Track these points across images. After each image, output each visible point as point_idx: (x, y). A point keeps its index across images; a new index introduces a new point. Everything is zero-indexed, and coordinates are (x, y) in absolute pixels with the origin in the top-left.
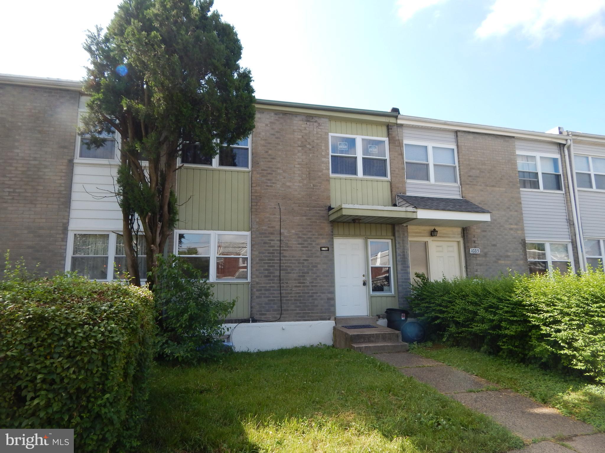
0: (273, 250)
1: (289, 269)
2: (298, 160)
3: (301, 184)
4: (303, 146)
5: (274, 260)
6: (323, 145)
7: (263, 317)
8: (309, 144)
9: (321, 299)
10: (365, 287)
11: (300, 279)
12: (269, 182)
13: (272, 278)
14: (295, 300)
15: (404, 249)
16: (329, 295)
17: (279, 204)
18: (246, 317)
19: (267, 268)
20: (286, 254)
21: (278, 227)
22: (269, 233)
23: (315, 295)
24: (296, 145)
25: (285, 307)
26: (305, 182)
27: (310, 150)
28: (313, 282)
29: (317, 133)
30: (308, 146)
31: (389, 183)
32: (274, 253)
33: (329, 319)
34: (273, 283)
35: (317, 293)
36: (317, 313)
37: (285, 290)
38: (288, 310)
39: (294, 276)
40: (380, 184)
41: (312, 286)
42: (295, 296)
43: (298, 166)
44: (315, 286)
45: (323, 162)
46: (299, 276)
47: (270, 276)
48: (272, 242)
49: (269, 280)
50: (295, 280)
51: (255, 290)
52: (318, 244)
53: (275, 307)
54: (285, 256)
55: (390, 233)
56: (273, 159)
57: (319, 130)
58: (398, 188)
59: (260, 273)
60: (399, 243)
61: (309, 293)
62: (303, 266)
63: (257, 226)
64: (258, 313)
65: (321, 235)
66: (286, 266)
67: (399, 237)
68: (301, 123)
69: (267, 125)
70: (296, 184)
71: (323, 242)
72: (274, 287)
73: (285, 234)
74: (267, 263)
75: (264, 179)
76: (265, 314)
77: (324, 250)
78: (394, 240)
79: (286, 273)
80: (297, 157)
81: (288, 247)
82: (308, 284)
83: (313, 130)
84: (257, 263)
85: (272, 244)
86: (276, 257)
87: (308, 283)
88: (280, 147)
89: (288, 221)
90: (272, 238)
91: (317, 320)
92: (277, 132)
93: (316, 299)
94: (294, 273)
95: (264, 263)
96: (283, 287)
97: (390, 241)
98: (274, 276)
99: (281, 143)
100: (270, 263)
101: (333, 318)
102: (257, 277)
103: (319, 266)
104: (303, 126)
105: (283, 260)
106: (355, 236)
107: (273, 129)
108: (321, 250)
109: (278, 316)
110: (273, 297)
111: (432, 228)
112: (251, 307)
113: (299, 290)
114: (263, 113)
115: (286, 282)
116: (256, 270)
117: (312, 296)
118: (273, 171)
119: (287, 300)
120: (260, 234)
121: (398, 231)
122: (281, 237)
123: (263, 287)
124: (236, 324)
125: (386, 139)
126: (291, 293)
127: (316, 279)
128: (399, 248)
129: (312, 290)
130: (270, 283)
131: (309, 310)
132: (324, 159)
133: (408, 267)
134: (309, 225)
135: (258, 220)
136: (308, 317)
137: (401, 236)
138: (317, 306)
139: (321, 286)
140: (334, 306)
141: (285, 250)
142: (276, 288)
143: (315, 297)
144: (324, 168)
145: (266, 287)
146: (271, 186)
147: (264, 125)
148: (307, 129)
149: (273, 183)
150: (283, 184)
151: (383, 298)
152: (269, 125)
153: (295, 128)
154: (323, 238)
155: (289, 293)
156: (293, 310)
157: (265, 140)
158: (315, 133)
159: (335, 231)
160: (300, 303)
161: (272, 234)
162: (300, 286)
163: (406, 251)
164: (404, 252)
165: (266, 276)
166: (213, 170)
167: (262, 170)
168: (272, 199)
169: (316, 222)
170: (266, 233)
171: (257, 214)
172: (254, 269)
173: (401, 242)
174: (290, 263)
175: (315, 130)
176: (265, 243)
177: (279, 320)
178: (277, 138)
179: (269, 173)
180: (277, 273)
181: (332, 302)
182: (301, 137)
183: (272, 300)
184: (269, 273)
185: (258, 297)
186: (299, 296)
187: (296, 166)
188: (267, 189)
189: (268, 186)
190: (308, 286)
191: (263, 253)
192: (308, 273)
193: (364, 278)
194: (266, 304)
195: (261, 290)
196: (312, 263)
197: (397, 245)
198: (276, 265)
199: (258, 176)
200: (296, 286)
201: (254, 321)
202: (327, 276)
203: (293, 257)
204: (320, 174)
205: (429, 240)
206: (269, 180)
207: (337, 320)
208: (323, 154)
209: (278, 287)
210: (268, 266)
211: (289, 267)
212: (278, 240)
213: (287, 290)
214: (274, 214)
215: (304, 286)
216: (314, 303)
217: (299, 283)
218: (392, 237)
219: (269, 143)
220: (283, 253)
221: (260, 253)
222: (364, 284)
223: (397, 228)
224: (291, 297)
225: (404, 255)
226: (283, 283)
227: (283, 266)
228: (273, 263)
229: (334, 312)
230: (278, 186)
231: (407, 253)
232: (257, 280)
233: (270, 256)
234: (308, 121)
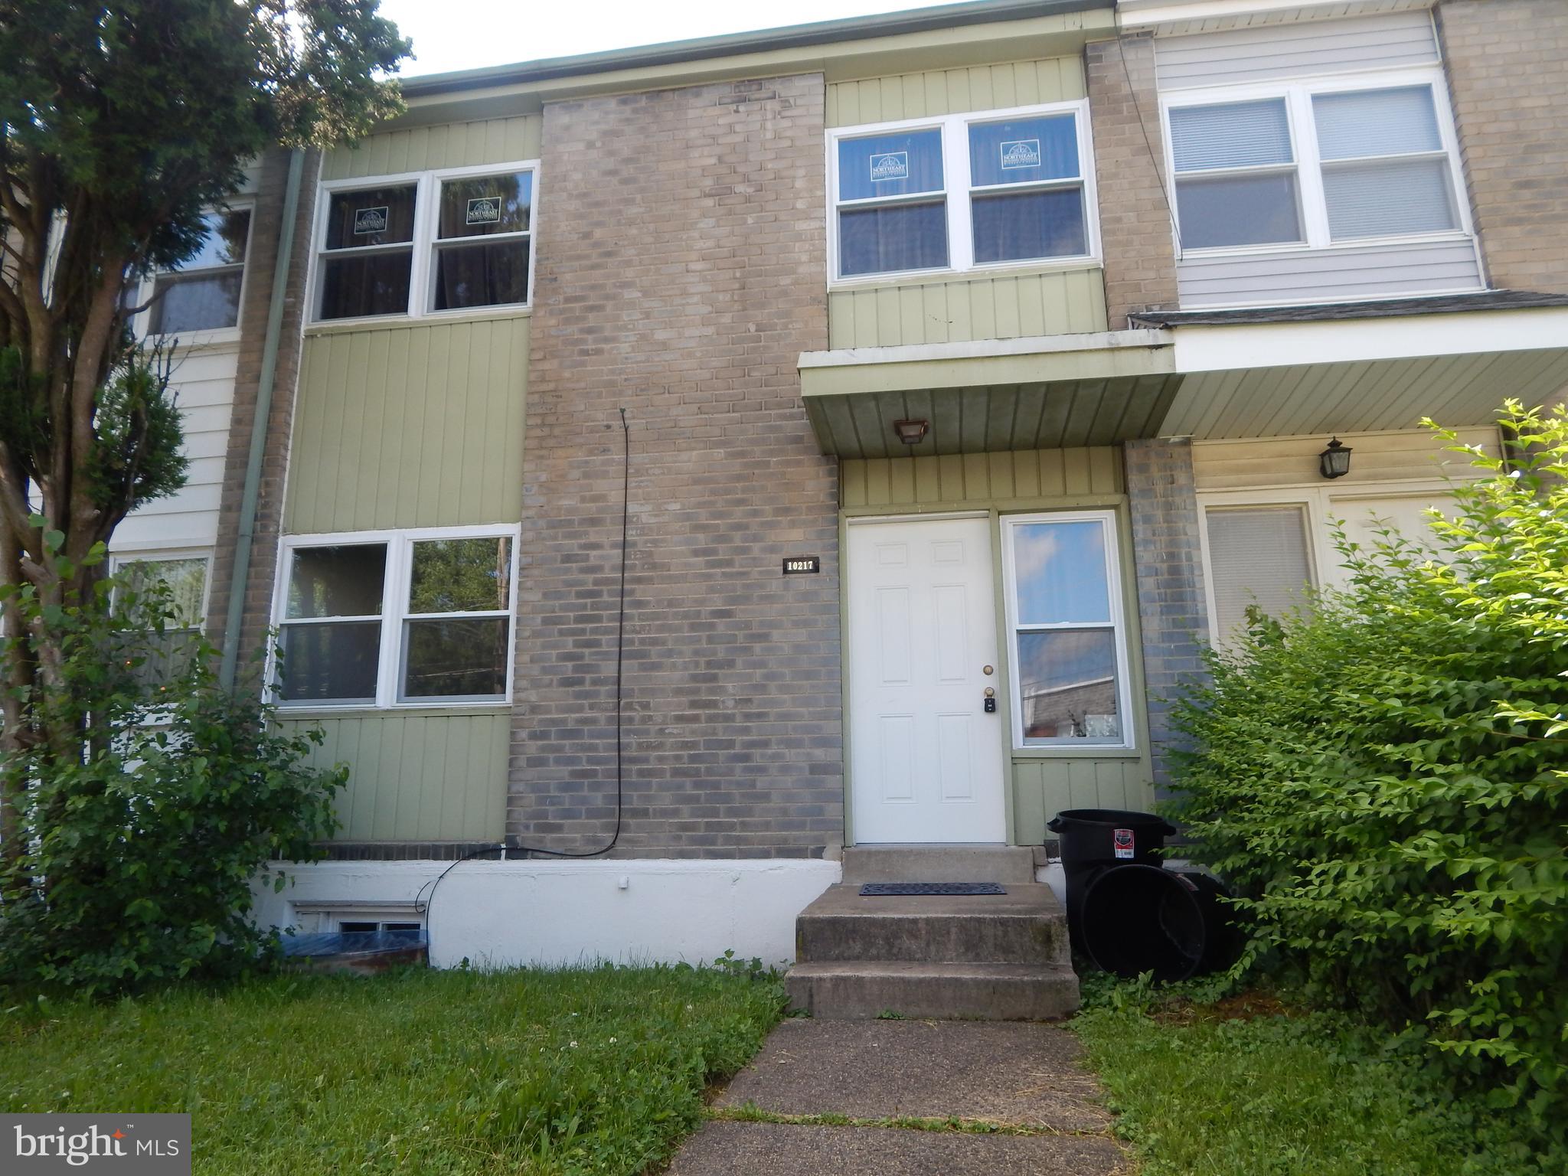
0: (596, 582)
1: (654, 650)
2: (700, 244)
3: (710, 331)
4: (722, 192)
5: (597, 619)
6: (801, 172)
7: (549, 840)
8: (746, 179)
9: (785, 770)
10: (993, 721)
11: (697, 691)
12: (590, 337)
13: (587, 687)
14: (676, 772)
15: (1173, 542)
16: (820, 754)
17: (623, 411)
18: (494, 834)
19: (570, 648)
20: (641, 592)
21: (615, 497)
22: (583, 522)
23: (756, 752)
24: (696, 193)
25: (634, 799)
26: (726, 319)
27: (748, 200)
28: (749, 700)
29: (777, 136)
30: (740, 188)
31: (1096, 277)
32: (598, 594)
33: (818, 854)
34: (592, 707)
35: (765, 744)
36: (767, 826)
37: (636, 732)
38: (645, 813)
39: (673, 676)
40: (1054, 286)
41: (748, 717)
42: (678, 758)
43: (699, 266)
44: (760, 716)
45: (798, 237)
46: (695, 678)
47: (580, 682)
48: (593, 553)
49: (578, 695)
50: (679, 692)
51: (523, 734)
52: (772, 549)
53: (598, 799)
54: (639, 604)
55: (1106, 483)
56: (609, 254)
57: (786, 123)
59: (545, 671)
60: (1147, 520)
61: (730, 744)
62: (710, 640)
63: (542, 500)
64: (532, 823)
65: (786, 511)
66: (642, 641)
67: (1147, 493)
68: (717, 110)
69: (590, 145)
70: (688, 333)
71: (795, 537)
72: (593, 721)
73: (644, 518)
74: (573, 633)
75: (573, 330)
76: (558, 828)
77: (797, 572)
78: (1124, 509)
79: (644, 668)
80: (696, 234)
81: (654, 567)
82: (729, 706)
83: (763, 127)
84: (536, 634)
85: (592, 562)
86: (608, 606)
87: (731, 703)
88: (633, 210)
89: (657, 471)
90: (593, 539)
91: (765, 855)
92: (627, 161)
93: (761, 770)
94: (674, 666)
95: (561, 633)
96: (631, 720)
97: (1108, 517)
98: (595, 682)
99: (639, 197)
100: (583, 631)
101: (833, 848)
102: (536, 684)
103: (776, 635)
104: (721, 121)
105: (631, 618)
106: (940, 507)
107: (611, 153)
108: (785, 571)
109: (608, 837)
110: (590, 760)
111: (1322, 442)
112: (510, 801)
113: (693, 732)
114: (580, 106)
115: (641, 704)
116: (532, 661)
117: (746, 758)
118: (607, 297)
119: (641, 773)
120: (552, 525)
121: (1143, 469)
122: (629, 532)
123: (553, 722)
124: (449, 864)
125: (1079, 108)
126: (660, 746)
127: (761, 688)
128: (1146, 542)
129: (746, 730)
130: (580, 709)
131: (732, 812)
132: (802, 226)
133: (1200, 622)
134: (739, 478)
135: (543, 477)
136: (728, 840)
137: (1159, 488)
138: (765, 797)
139: (785, 716)
140: (842, 797)
141: (639, 580)
142: (602, 726)
143: (758, 761)
144: (804, 258)
145: (564, 721)
146: (598, 352)
147: (581, 146)
148: (738, 128)
149: (606, 340)
150: (643, 337)
151: (1075, 765)
152: (598, 144)
153: (693, 133)
154: (793, 524)
155: (650, 747)
156: (664, 813)
157: (585, 195)
158: (769, 135)
159: (854, 494)
160: (697, 785)
161: (594, 522)
162: (695, 719)
163: (1183, 551)
164: (1172, 556)
165: (567, 682)
166: (411, 327)
167: (567, 300)
168: (600, 395)
169: (767, 464)
170: (570, 523)
171: (542, 457)
172: (526, 658)
173: (1159, 514)
174: (662, 629)
175: (769, 125)
176: (568, 559)
177: (608, 852)
178: (625, 182)
179: (592, 309)
180: (609, 669)
181: (832, 781)
182: (713, 161)
183: (584, 774)
184: (576, 669)
185: (536, 762)
186: (693, 759)
187: (693, 266)
188: (583, 364)
189: (585, 353)
190: (728, 718)
191: (558, 595)
192: (731, 664)
193: (990, 682)
194: (566, 787)
195: (544, 735)
196: (747, 625)
197: (1140, 528)
198: (604, 638)
199: (553, 322)
200: (680, 719)
201: (516, 852)
202: (808, 675)
203: (671, 604)
204: (785, 281)
205: (1317, 497)
206: (590, 331)
207: (854, 857)
208: (800, 205)
209: (609, 720)
210: (577, 644)
211: (654, 642)
212: (614, 546)
213: (647, 732)
214: (605, 451)
215: (711, 719)
216: (753, 785)
217: (694, 704)
218: (1116, 499)
219: (597, 204)
220: (632, 592)
221: (546, 595)
222: (990, 706)
223: (1133, 456)
224: (661, 759)
225: (1175, 570)
226: (630, 707)
227: (632, 642)
228: (594, 631)
229: (842, 827)
230: (625, 348)
231: (1189, 558)
232: (533, 696)
233: (584, 607)
234: (743, 100)
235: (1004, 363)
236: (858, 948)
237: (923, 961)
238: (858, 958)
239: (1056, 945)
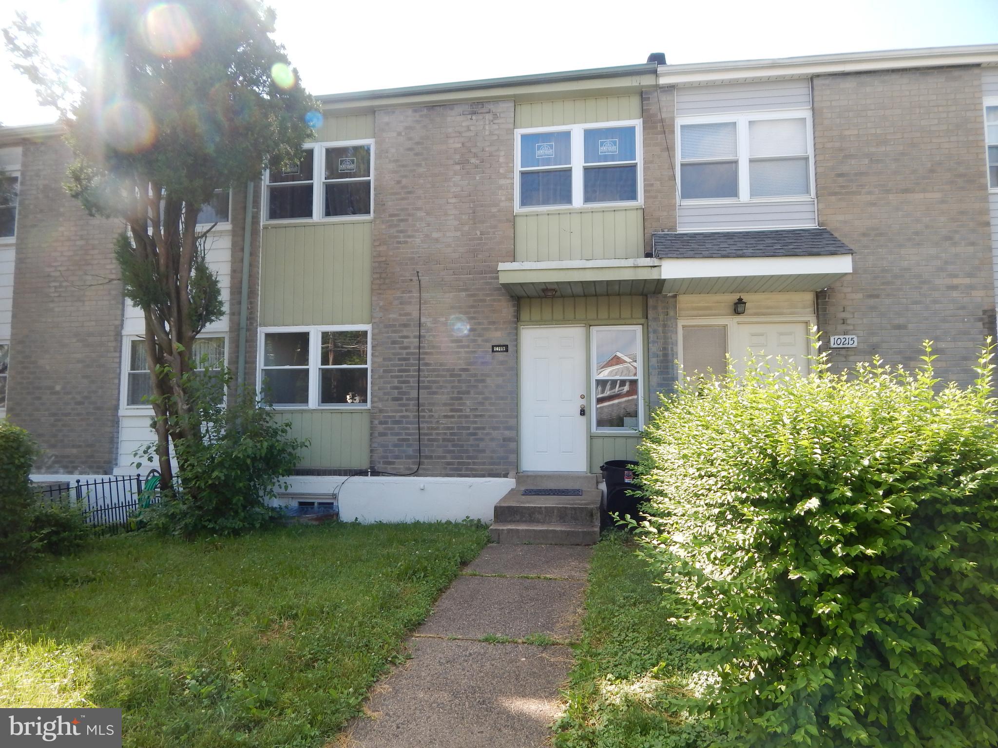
0: (407, 354)
1: (434, 385)
2: (453, 189)
3: (458, 234)
4: (464, 162)
5: (408, 371)
6: (502, 153)
7: (389, 468)
8: (475, 156)
9: (492, 440)
10: (583, 419)
11: (453, 404)
12: (402, 235)
13: (404, 402)
14: (444, 440)
15: (666, 343)
16: (507, 433)
17: (418, 272)
18: (365, 465)
19: (396, 384)
20: (428, 359)
21: (415, 314)
22: (400, 325)
23: (480, 432)
24: (451, 162)
25: (426, 451)
26: (466, 228)
27: (476, 167)
28: (477, 409)
29: (491, 134)
30: (473, 160)
31: (640, 212)
32: (408, 359)
33: (506, 476)
34: (406, 411)
35: (484, 428)
36: (484, 464)
37: (427, 422)
38: (431, 457)
39: (442, 398)
40: (620, 216)
41: (476, 416)
42: (445, 434)
43: (453, 200)
44: (481, 416)
45: (501, 187)
46: (452, 399)
47: (401, 399)
48: (405, 340)
49: (400, 405)
50: (445, 404)
51: (376, 422)
52: (487, 341)
53: (410, 451)
54: (427, 364)
55: (638, 312)
56: (410, 193)
57: (496, 127)
58: (658, 220)
59: (385, 394)
60: (655, 332)
61: (468, 428)
62: (459, 381)
63: (381, 314)
64: (381, 461)
65: (494, 323)
66: (429, 382)
67: (656, 319)
68: (462, 118)
69: (399, 134)
70: (448, 234)
71: (498, 336)
72: (408, 417)
73: (429, 325)
74: (397, 377)
75: (393, 231)
76: (393, 463)
77: (498, 351)
78: (645, 325)
79: (430, 393)
80: (452, 184)
81: (433, 347)
82: (468, 412)
83: (484, 128)
84: (380, 377)
85: (405, 344)
86: (413, 365)
87: (468, 410)
88: (421, 170)
89: (434, 302)
90: (405, 334)
91: (483, 476)
92: (418, 143)
93: (482, 440)
94: (443, 393)
95: (392, 377)
96: (424, 417)
97: (639, 329)
98: (408, 399)
99: (423, 163)
100: (401, 377)
101: (512, 473)
102: (381, 400)
103: (488, 380)
104: (464, 124)
105: (423, 371)
106: (564, 321)
107: (410, 139)
108: (493, 351)
109: (415, 467)
110: (407, 434)
111: (736, 297)
112: (372, 451)
113: (451, 423)
114: (394, 112)
115: (428, 409)
116: (379, 389)
117: (475, 434)
118: (409, 215)
119: (429, 440)
120: (386, 326)
121: (655, 308)
122: (422, 331)
123: (389, 417)
124: (346, 478)
125: (637, 123)
126: (437, 428)
127: (482, 404)
128: (654, 342)
129: (475, 422)
130: (401, 411)
131: (469, 457)
132: (502, 182)
133: (674, 379)
134: (472, 307)
135: (381, 304)
136: (467, 469)
137: (661, 317)
138: (483, 451)
139: (491, 416)
140: (517, 452)
141: (426, 353)
142: (411, 419)
143: (480, 436)
144: (503, 198)
145: (394, 417)
146: (406, 242)
147: (395, 134)
148: (472, 128)
149: (409, 237)
150: (427, 236)
151: (618, 440)
152: (403, 134)
153: (450, 130)
154: (496, 330)
155: (432, 428)
156: (439, 457)
157: (397, 161)
158: (487, 133)
159: (525, 315)
160: (453, 446)
161: (405, 325)
162: (453, 417)
163: (670, 346)
164: (665, 349)
165: (395, 399)
166: (314, 225)
167: (391, 215)
168: (407, 264)
169: (484, 301)
170: (394, 326)
171: (380, 294)
172: (376, 388)
173: (660, 329)
174: (437, 376)
175: (487, 127)
176: (394, 342)
177: (415, 474)
178: (417, 154)
179: (402, 220)
180: (414, 394)
181: (512, 445)
182: (460, 145)
183: (404, 440)
184: (399, 393)
185: (382, 434)
186: (452, 434)
187: (450, 201)
188: (398, 248)
189: (399, 243)
190: (467, 417)
191: (390, 359)
192: (468, 393)
193: (583, 402)
194: (395, 446)
195: (386, 423)
196: (475, 375)
197: (651, 335)
198: (411, 380)
199: (384, 227)
200: (446, 417)
201: (375, 473)
202: (502, 398)
203: (441, 365)
204: (494, 210)
205: (732, 322)
206: (401, 232)
207: (521, 477)
208: (502, 171)
209: (414, 417)
210: (400, 382)
211: (435, 382)
212: (415, 337)
213: (431, 422)
214: (410, 292)
215: (460, 417)
216: (478, 446)
217: (452, 410)
218: (643, 321)
219: (403, 166)
220: (424, 359)
221: (384, 359)
222: (583, 412)
223: (651, 302)
224: (438, 434)
225: (665, 355)
226: (423, 411)
227: (424, 382)
228: (407, 376)
229: (517, 465)
230: (418, 240)
231: (672, 350)
232: (380, 405)
233: (402, 365)
234: (474, 113)
235: (588, 271)
236: (518, 518)
237: (543, 523)
238: (518, 521)
239: (595, 517)
